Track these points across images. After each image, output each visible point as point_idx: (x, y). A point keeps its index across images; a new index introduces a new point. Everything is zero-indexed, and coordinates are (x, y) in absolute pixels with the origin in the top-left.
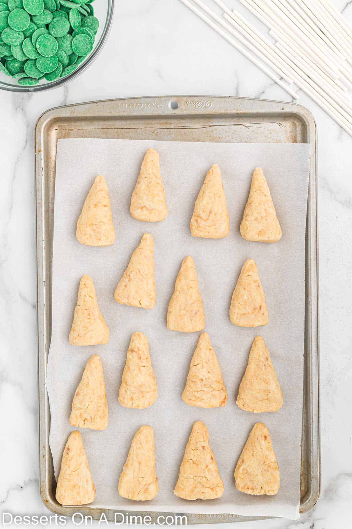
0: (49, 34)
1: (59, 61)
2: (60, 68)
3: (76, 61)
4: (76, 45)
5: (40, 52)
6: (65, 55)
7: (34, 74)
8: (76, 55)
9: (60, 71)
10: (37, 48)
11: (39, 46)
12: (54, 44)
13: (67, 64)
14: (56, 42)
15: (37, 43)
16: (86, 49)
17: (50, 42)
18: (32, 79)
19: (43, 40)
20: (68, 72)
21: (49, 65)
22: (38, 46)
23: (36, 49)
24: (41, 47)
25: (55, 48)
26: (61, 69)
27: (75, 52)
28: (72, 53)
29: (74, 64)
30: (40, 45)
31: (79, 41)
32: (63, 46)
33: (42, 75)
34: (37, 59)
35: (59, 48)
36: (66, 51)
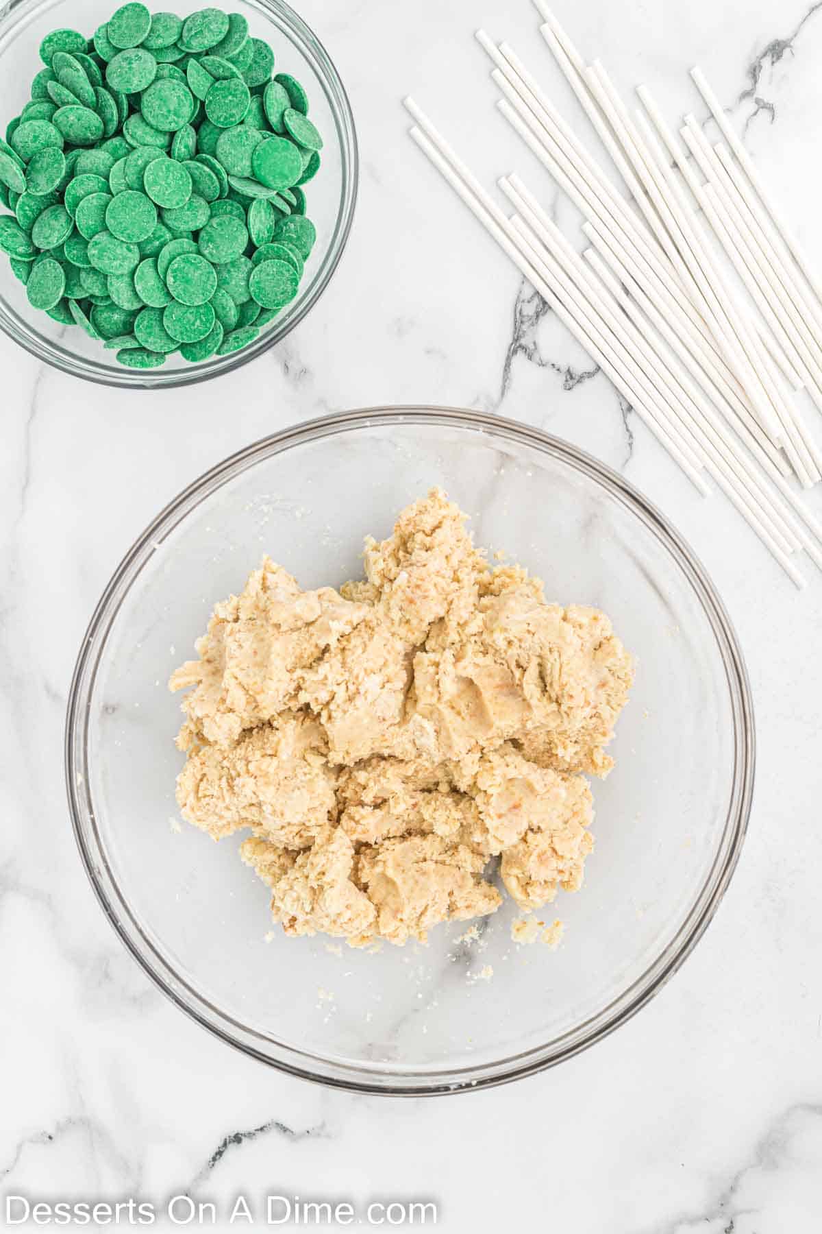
0: (199, 253)
1: (218, 317)
2: (217, 334)
3: (255, 318)
4: (257, 283)
5: (174, 294)
6: (233, 304)
7: (155, 343)
8: (257, 304)
9: (218, 340)
10: (168, 282)
11: (172, 280)
12: (208, 278)
13: (234, 325)
14: (212, 273)
15: (169, 271)
16: (282, 293)
17: (200, 273)
18: (150, 353)
19: (184, 268)
20: (236, 344)
21: (193, 324)
22: (170, 280)
23: (165, 285)
24: (178, 282)
25: (209, 287)
26: (221, 337)
27: (254, 298)
28: (248, 299)
29: (252, 325)
30: (174, 277)
31: (268, 275)
32: (228, 283)
33: (174, 347)
34: (164, 308)
35: (218, 286)
36: (236, 296)
